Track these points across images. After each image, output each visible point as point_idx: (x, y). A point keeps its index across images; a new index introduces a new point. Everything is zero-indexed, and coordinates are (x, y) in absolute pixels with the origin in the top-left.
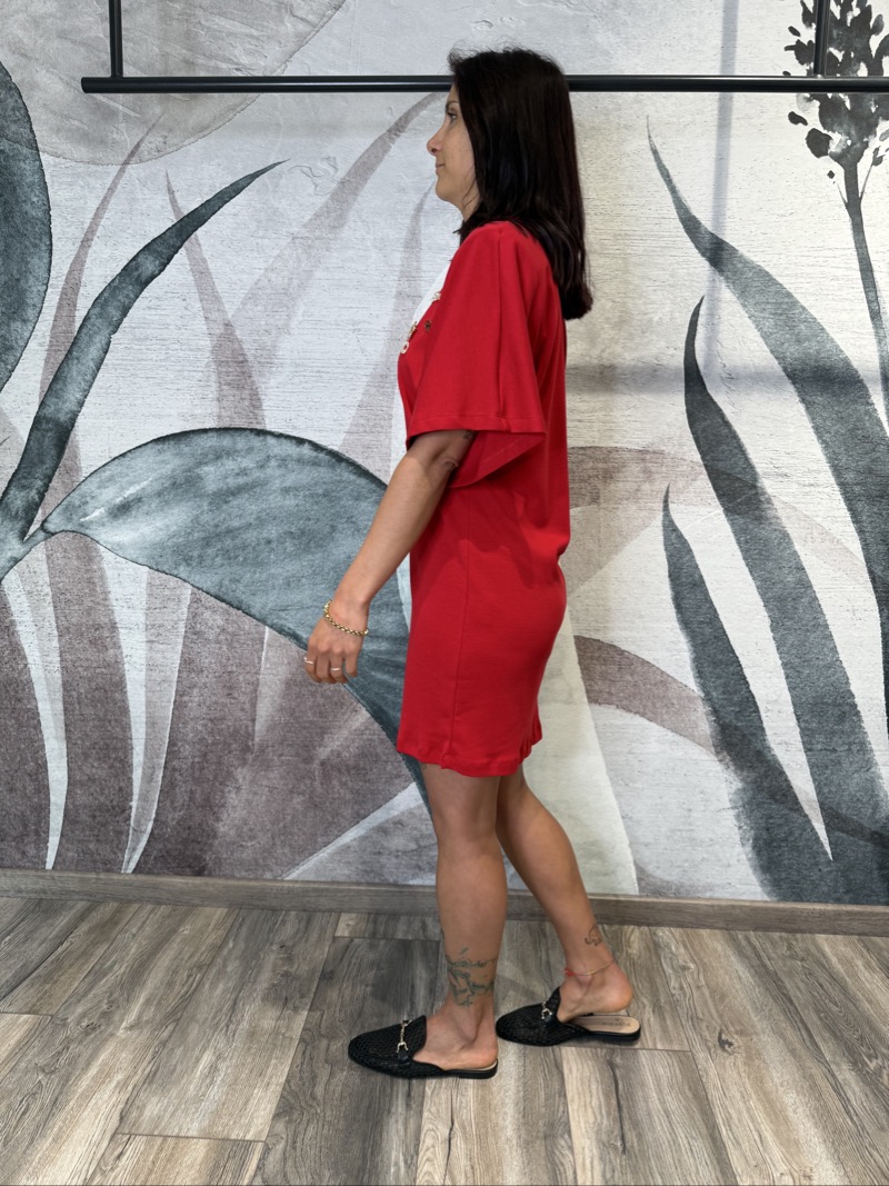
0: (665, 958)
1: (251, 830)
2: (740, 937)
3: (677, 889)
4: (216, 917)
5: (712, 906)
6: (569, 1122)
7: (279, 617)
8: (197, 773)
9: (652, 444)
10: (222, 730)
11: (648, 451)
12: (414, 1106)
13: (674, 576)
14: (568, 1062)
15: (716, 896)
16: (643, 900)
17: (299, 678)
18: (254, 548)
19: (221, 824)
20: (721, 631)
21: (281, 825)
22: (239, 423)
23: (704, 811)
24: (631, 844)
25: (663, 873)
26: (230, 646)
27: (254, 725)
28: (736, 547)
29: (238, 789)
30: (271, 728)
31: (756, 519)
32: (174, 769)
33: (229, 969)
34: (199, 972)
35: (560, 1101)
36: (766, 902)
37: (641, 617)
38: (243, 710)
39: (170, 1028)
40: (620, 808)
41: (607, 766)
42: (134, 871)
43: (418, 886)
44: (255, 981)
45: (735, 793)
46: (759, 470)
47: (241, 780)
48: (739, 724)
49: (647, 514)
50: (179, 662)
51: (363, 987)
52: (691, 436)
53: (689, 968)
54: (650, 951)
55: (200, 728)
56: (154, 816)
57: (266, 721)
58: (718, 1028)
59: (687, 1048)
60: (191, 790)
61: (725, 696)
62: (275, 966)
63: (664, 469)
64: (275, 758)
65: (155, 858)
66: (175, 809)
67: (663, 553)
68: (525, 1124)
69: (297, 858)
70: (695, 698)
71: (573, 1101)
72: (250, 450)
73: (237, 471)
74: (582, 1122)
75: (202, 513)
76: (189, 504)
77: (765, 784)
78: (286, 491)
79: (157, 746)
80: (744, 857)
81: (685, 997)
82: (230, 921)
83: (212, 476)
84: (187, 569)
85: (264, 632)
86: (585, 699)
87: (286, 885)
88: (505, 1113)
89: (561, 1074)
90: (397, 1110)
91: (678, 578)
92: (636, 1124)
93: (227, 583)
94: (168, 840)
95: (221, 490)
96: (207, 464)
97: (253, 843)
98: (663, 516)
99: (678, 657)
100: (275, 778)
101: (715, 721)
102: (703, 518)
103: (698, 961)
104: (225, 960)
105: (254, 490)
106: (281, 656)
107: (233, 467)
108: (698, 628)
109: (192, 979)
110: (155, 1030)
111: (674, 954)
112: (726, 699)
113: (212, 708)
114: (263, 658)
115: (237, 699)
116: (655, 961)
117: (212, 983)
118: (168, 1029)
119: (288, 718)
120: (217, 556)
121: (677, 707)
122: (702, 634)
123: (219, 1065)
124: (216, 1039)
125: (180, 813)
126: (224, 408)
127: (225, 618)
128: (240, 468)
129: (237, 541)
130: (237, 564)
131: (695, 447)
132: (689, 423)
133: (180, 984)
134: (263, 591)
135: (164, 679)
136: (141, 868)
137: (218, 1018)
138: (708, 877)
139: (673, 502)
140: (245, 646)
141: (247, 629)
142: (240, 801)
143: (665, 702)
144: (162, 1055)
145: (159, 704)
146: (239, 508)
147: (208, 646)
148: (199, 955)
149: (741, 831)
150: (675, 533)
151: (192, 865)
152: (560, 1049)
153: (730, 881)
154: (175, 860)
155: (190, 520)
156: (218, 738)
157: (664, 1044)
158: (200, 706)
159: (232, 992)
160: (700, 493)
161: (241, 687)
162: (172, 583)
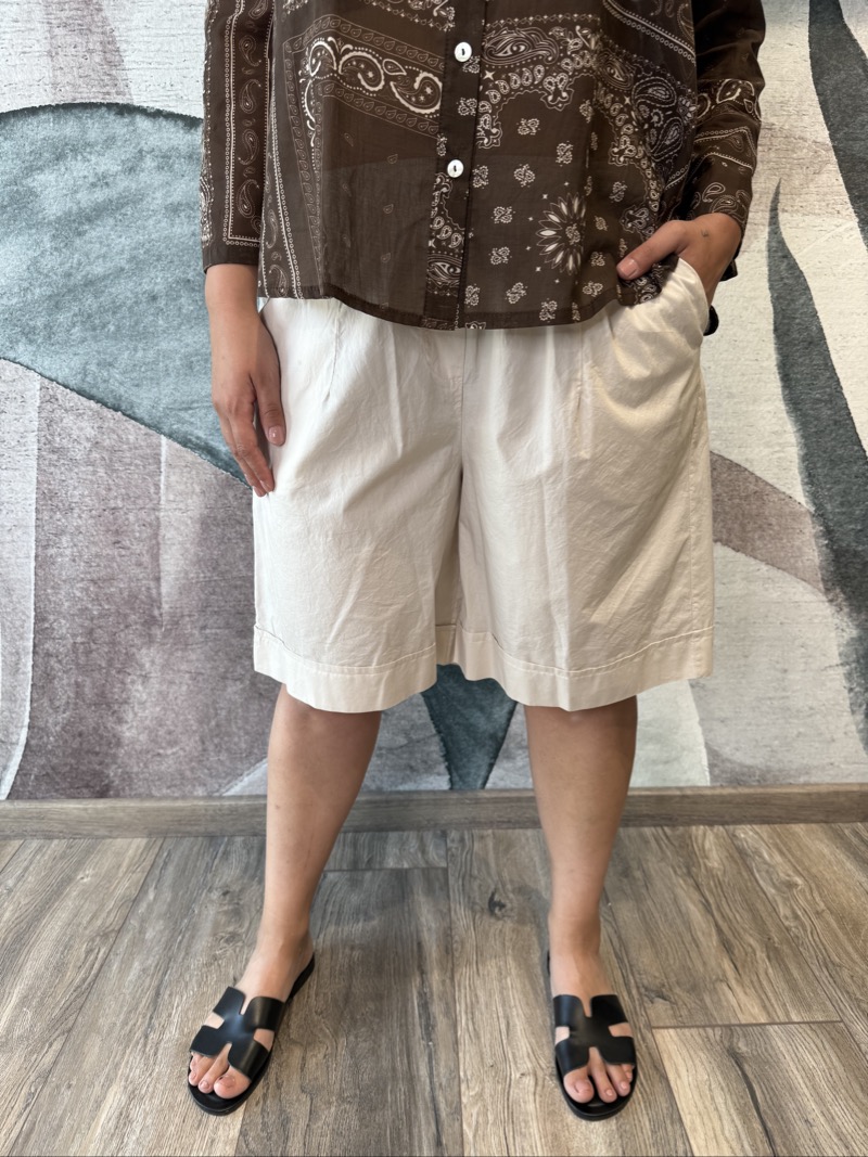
0: (759, 871)
1: (170, 733)
3: (762, 781)
5: (809, 794)
7: (184, 422)
8: (82, 660)
10: (112, 595)
13: (782, 330)
14: (670, 1057)
15: (813, 780)
16: (717, 792)
17: (221, 514)
18: (130, 309)
19: (125, 727)
20: (843, 412)
21: (213, 723)
23: (805, 671)
24: (702, 721)
25: (745, 754)
26: (110, 469)
27: (158, 586)
29: (145, 678)
30: (184, 590)
32: (48, 655)
33: (149, 935)
34: (104, 943)
37: (731, 396)
38: (139, 564)
39: (57, 1046)
42: (9, 797)
43: (410, 792)
44: (187, 954)
45: (848, 644)
47: (147, 665)
48: (860, 549)
50: (34, 496)
51: (347, 951)
52: (816, 98)
53: (796, 885)
54: (736, 862)
55: (78, 594)
56: (27, 721)
57: (177, 579)
59: (836, 1018)
60: (77, 684)
61: (844, 510)
62: (216, 925)
63: (772, 155)
64: (196, 632)
65: (36, 778)
66: (56, 709)
67: (767, 294)
69: (239, 765)
70: (802, 514)
71: (695, 1130)
72: (110, 142)
73: (91, 180)
75: (42, 252)
76: (20, 238)
78: (174, 210)
79: (18, 623)
80: (853, 728)
81: (805, 931)
82: (147, 864)
83: (54, 190)
84: (30, 348)
85: (160, 446)
87: (227, 803)
89: (664, 1078)
91: (786, 334)
93: (93, 368)
94: (52, 750)
95: (70, 212)
96: (43, 170)
97: (174, 750)
98: (769, 233)
99: (782, 455)
100: (198, 660)
101: (827, 545)
102: (829, 235)
103: (805, 873)
104: (143, 921)
105: (123, 211)
106: (190, 481)
107: (86, 173)
108: (812, 409)
109: (92, 957)
110: (31, 1053)
111: (769, 865)
112: (844, 513)
113: (93, 564)
114: (162, 486)
115: (129, 549)
116: (747, 877)
117: (122, 962)
118: (54, 1047)
119: (209, 574)
120: (74, 325)
121: (776, 528)
122: (817, 419)
123: (132, 1112)
124: (128, 1062)
125: (65, 715)
126: (61, 68)
127: (96, 425)
128: (96, 174)
129: (101, 299)
130: (107, 337)
131: (821, 116)
132: (813, 76)
133: (74, 966)
134: (152, 379)
135: (16, 523)
136: (18, 791)
137: (131, 1023)
138: (803, 758)
139: (784, 211)
140: (132, 468)
141: (131, 441)
142: (149, 694)
143: (759, 522)
144: (41, 1100)
145: (13, 561)
146: (101, 243)
147: (76, 470)
148: (104, 915)
149: (852, 694)
150: (786, 261)
151: (91, 784)
152: (653, 1035)
153: (833, 760)
154: (65, 779)
155: (25, 267)
156: (106, 607)
157: (799, 1012)
158: (74, 561)
159: (153, 975)
160: (825, 194)
161: (133, 531)
162: (8, 373)
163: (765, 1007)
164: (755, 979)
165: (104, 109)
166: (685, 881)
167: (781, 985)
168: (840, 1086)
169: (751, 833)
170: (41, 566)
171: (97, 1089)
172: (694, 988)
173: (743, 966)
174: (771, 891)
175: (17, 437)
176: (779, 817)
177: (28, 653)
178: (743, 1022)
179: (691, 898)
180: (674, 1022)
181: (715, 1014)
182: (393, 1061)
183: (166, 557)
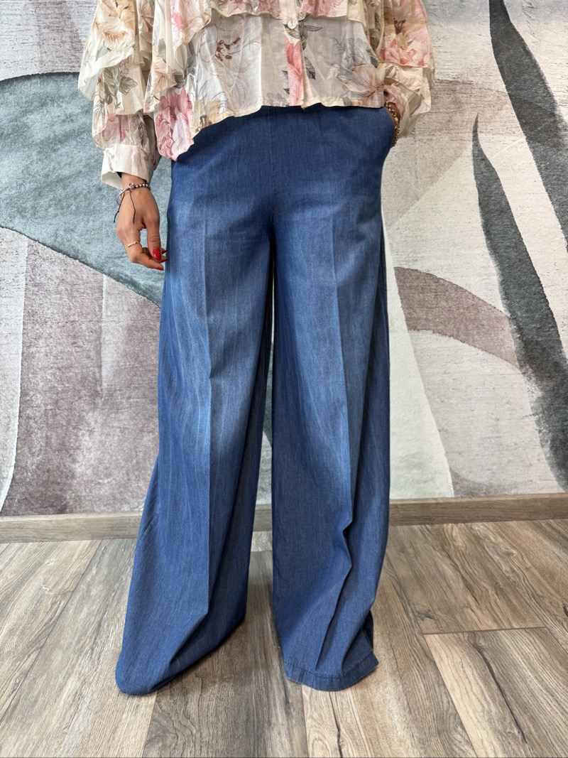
0: (488, 547)
1: (106, 468)
2: (543, 524)
3: (487, 493)
4: (80, 548)
5: (518, 501)
6: (457, 712)
7: (116, 265)
8: (51, 421)
9: (461, 75)
10: (70, 377)
11: (457, 83)
12: (294, 714)
13: (484, 204)
14: (436, 649)
15: (520, 492)
16: (459, 500)
17: (140, 324)
18: (85, 196)
19: (77, 465)
20: (524, 254)
21: (135, 461)
22: (59, 69)
23: (509, 419)
24: (447, 454)
25: (479, 477)
26: (71, 296)
27: (100, 372)
28: (538, 174)
29: (91, 432)
30: (117, 373)
31: (554, 146)
32: (29, 418)
33: (93, 593)
34: (63, 599)
35: (441, 691)
36: (562, 494)
37: (455, 245)
38: (88, 357)
39: (33, 656)
40: (437, 422)
41: (425, 386)
44: (118, 603)
45: (536, 401)
46: (556, 98)
47: (93, 423)
48: (540, 339)
49: (458, 145)
50: (22, 314)
52: (497, 66)
53: (513, 554)
54: (473, 543)
55: (49, 377)
56: (14, 462)
57: (112, 367)
58: (561, 603)
59: (541, 625)
60: (47, 436)
61: (528, 315)
63: (473, 99)
64: (124, 401)
65: (18, 500)
66: (33, 455)
67: (474, 182)
68: (415, 720)
70: (502, 318)
71: (454, 690)
73: (63, 118)
74: (471, 712)
76: (18, 153)
77: (561, 391)
79: (10, 397)
80: (543, 456)
81: (520, 579)
82: (91, 554)
83: (40, 125)
84: (22, 221)
85: (102, 281)
86: (405, 327)
88: (391, 712)
89: (432, 661)
90: (277, 719)
91: (487, 206)
92: (525, 708)
93: (61, 232)
94: (29, 482)
95: (49, 137)
96: (33, 112)
97: (109, 480)
98: (473, 146)
99: (488, 281)
100: (125, 419)
101: (519, 338)
102: (509, 146)
103: (518, 548)
104: (89, 585)
105: (81, 136)
106: (122, 303)
107: (59, 114)
108: (505, 252)
109: (56, 606)
110: (16, 661)
111: (495, 544)
112: (528, 317)
113: (59, 358)
114: (103, 306)
115: (82, 347)
116: (480, 550)
117: (76, 608)
118: (31, 657)
119: (132, 363)
120: (50, 206)
121: (487, 327)
122: (508, 258)
123: (84, 692)
124: (80, 664)
125: (38, 458)
126: (46, 52)
127: (62, 269)
128: (66, 114)
129: (68, 190)
130: (70, 214)
131: (500, 76)
132: (494, 53)
133: (44, 612)
134: (98, 239)
135: (10, 332)
136: (6, 510)
137: (82, 642)
138: (513, 477)
139: (481, 132)
140: (85, 295)
141: (84, 278)
142: (94, 442)
143: (476, 324)
144: (23, 687)
145: (7, 357)
146: (68, 156)
147: (49, 297)
148: (63, 583)
149: (541, 434)
150: (484, 162)
151: (55, 504)
152: (424, 638)
153: (531, 479)
154: (38, 501)
155: (20, 171)
156: (67, 385)
157: (518, 623)
158: (47, 355)
159: (96, 615)
160: (505, 122)
161: (85, 336)
162: (8, 237)
163: (496, 621)
164: (488, 605)
165: (71, 76)
166: (440, 553)
167: (505, 608)
168: (546, 662)
169: (482, 527)
170: (25, 359)
171: (61, 679)
172: (450, 611)
173: (481, 599)
174: (497, 558)
175: (13, 277)
176: (500, 517)
177: (16, 417)
178: (482, 629)
179: (445, 563)
180: (437, 631)
181: (464, 625)
182: (255, 658)
183: (105, 352)
